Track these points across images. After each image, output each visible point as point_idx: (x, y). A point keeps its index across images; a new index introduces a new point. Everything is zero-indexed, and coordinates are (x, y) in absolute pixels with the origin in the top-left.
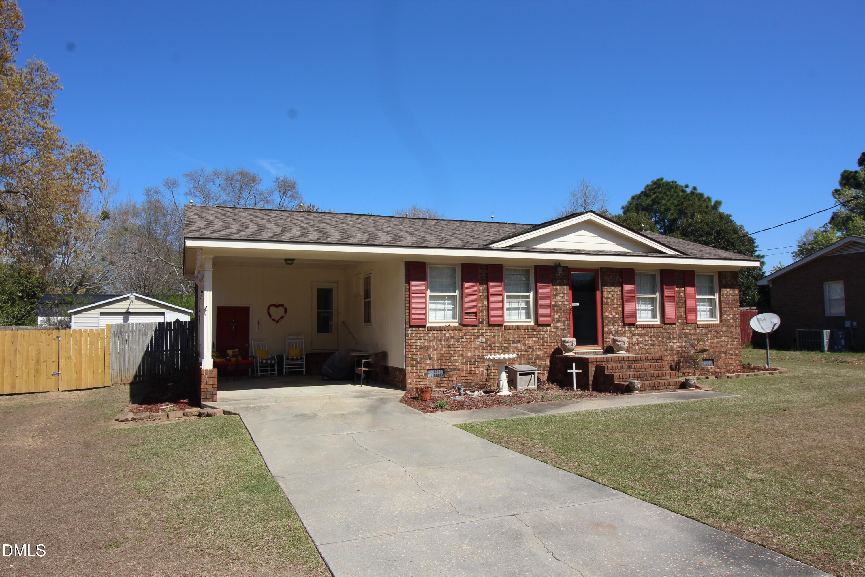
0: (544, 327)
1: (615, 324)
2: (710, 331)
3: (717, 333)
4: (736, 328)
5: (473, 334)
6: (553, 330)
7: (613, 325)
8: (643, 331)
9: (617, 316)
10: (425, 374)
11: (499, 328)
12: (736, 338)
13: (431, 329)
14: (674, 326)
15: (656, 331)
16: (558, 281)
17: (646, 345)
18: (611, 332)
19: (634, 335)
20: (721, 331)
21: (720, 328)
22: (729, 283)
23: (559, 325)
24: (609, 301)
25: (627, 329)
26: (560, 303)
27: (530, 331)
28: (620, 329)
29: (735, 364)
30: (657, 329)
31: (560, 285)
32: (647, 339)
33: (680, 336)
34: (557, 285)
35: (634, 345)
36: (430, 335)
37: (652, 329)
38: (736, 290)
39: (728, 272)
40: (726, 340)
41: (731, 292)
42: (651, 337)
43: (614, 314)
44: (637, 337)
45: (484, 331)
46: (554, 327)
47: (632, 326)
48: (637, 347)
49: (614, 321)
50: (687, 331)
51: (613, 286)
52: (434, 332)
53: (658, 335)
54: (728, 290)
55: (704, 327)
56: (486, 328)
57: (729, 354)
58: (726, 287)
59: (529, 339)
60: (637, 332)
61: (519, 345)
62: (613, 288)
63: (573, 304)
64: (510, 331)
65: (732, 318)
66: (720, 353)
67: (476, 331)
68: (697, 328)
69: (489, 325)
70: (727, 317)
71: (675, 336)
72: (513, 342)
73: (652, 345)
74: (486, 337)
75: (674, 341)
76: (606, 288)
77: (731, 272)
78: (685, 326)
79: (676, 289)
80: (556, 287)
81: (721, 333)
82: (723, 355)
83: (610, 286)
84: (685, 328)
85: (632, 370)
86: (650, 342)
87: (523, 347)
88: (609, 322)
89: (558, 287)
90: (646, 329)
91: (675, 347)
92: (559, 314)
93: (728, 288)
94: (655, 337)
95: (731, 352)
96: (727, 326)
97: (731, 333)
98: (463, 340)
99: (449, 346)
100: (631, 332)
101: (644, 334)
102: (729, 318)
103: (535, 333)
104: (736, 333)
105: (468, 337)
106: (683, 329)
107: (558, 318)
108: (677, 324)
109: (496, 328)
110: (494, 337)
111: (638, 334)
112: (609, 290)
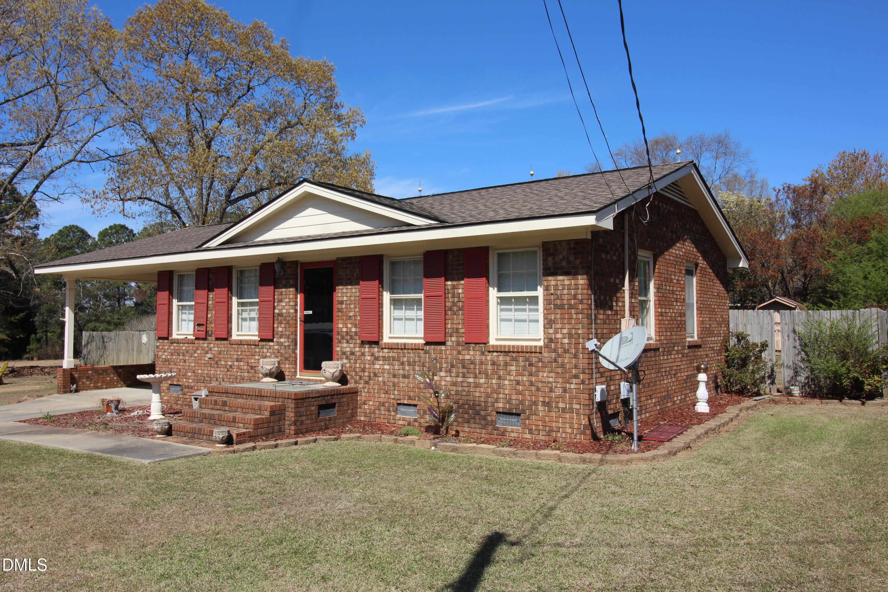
0: (267, 343)
1: (350, 341)
2: (513, 359)
3: (531, 365)
4: (576, 356)
5: (203, 349)
6: (276, 347)
7: (348, 342)
8: (391, 355)
9: (354, 330)
10: (168, 389)
11: (225, 342)
12: (576, 377)
13: (175, 342)
14: (443, 348)
15: (412, 355)
16: (283, 282)
17: (394, 376)
18: (344, 353)
19: (377, 359)
20: (540, 360)
21: (537, 355)
22: (564, 263)
23: (282, 340)
24: (344, 306)
25: (367, 350)
26: (284, 311)
27: (253, 347)
28: (357, 349)
29: (569, 431)
30: (414, 351)
31: (286, 287)
32: (396, 367)
33: (452, 366)
34: (282, 288)
35: (375, 375)
36: (172, 348)
37: (406, 351)
38: (580, 277)
39: (560, 242)
40: (551, 380)
41: (567, 282)
42: (403, 364)
43: (349, 326)
44: (381, 362)
45: (212, 346)
46: (279, 344)
47: (373, 346)
48: (381, 379)
49: (349, 337)
50: (467, 357)
51: (351, 284)
52: (175, 345)
53: (415, 362)
54: (560, 278)
55: (501, 352)
56: (214, 342)
57: (557, 407)
58: (554, 274)
59: (251, 357)
60: (381, 354)
61: (242, 364)
62: (350, 287)
63: (306, 312)
64: (234, 346)
65: (570, 335)
66: (535, 403)
67: (205, 345)
68: (486, 353)
69: (217, 339)
70: (556, 333)
71: (444, 365)
72: (238, 360)
73: (404, 376)
74: (214, 352)
75: (443, 374)
76: (341, 287)
77: (569, 242)
78: (463, 348)
79: (449, 283)
80: (280, 290)
81: (540, 364)
82: (540, 408)
83: (346, 284)
84: (463, 353)
86: (401, 372)
87: (245, 367)
88: (343, 338)
89: (283, 290)
90: (395, 351)
91: (443, 383)
92: (283, 325)
93: (561, 275)
94: (409, 364)
95: (561, 405)
96: (555, 351)
97: (563, 366)
98: (196, 355)
99: (185, 361)
100: (373, 355)
101: (394, 359)
102: (559, 336)
103: (257, 350)
104: (576, 367)
105: (199, 352)
106: (459, 353)
107: (282, 332)
108: (449, 343)
109: (222, 342)
110: (220, 353)
111: (384, 359)
112: (345, 291)
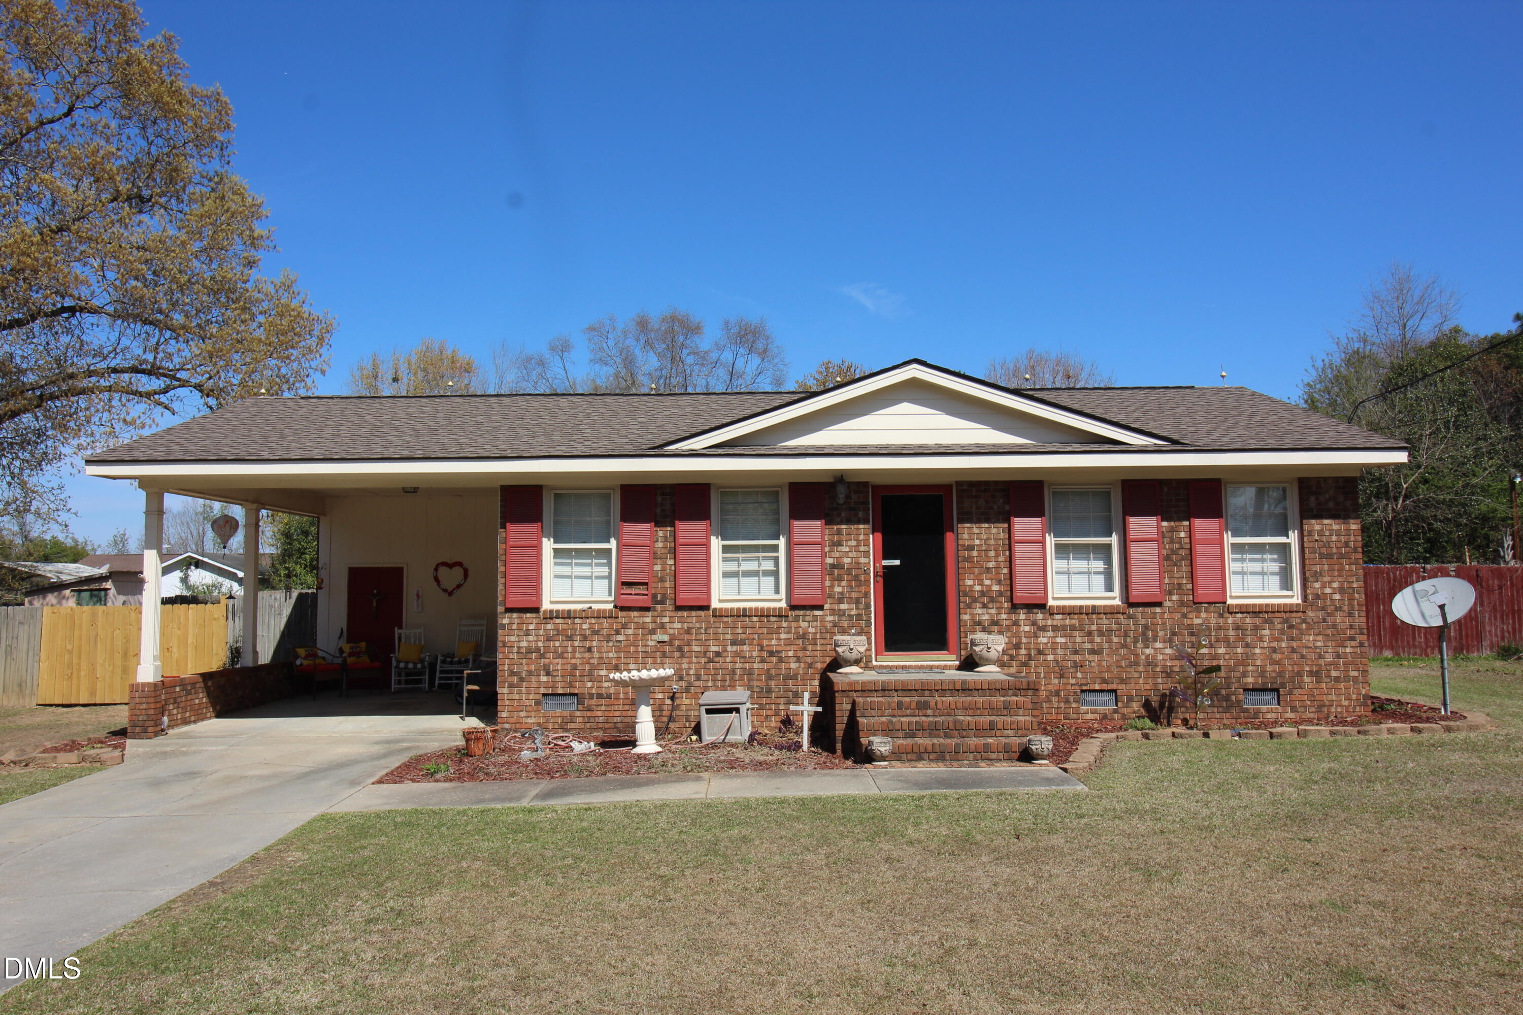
0: (808, 612)
1: (990, 605)
2: (1266, 621)
3: (1291, 627)
4: (1350, 614)
5: (643, 626)
6: (830, 618)
7: (984, 606)
8: (1067, 622)
9: (995, 588)
10: (538, 703)
11: (702, 613)
12: (1352, 638)
13: (551, 616)
14: (1158, 610)
15: (1106, 621)
16: (843, 514)
17: (1076, 652)
18: (979, 623)
19: (1044, 629)
20: (1304, 621)
21: (1300, 614)
22: (1331, 505)
23: (843, 606)
24: (975, 553)
25: (1022, 616)
26: (847, 560)
27: (772, 619)
28: (1004, 616)
29: (1346, 703)
30: (1109, 616)
31: (848, 522)
32: (1078, 640)
33: (1174, 634)
34: (841, 523)
35: (1040, 652)
36: (549, 626)
37: (1094, 616)
38: (1352, 521)
39: (1325, 479)
40: (1319, 644)
41: (1335, 527)
42: (1090, 634)
43: (987, 582)
44: (1050, 634)
45: (666, 620)
46: (833, 612)
47: (1035, 611)
48: (1050, 658)
49: (987, 598)
50: (1197, 621)
51: (988, 521)
52: (557, 621)
53: (1110, 631)
54: (1326, 521)
55: (1247, 613)
56: (673, 614)
57: (1329, 676)
58: (1318, 516)
59: (770, 636)
60: (1049, 622)
61: (746, 648)
62: (986, 525)
63: (886, 563)
64: (725, 619)
65: (1341, 590)
66: (1300, 674)
67: (648, 620)
68: (1226, 615)
69: (679, 608)
70: (1323, 587)
71: (1161, 633)
72: (734, 643)
73: (1093, 652)
74: (671, 631)
75: (1158, 645)
76: (968, 525)
77: (1336, 479)
78: (1190, 609)
79: (1165, 524)
80: (838, 526)
81: (1304, 626)
82: (1306, 679)
83: (979, 521)
84: (1191, 615)
85: (929, 712)
86: (1087, 646)
87: (755, 654)
88: (975, 600)
89: (843, 527)
90: (1076, 617)
91: (1160, 657)
92: (844, 583)
93: (1326, 518)
94: (1101, 633)
95: (1334, 674)
96: (1323, 609)
97: (1334, 626)
98: (620, 638)
99: (590, 650)
100: (1034, 623)
101: (1073, 628)
102: (1328, 591)
103: (785, 624)
104: (1351, 627)
105: (630, 632)
106: (1184, 616)
107: (842, 593)
108: (1168, 604)
109: (694, 613)
110: (688, 631)
111: (1055, 628)
112: (976, 530)
